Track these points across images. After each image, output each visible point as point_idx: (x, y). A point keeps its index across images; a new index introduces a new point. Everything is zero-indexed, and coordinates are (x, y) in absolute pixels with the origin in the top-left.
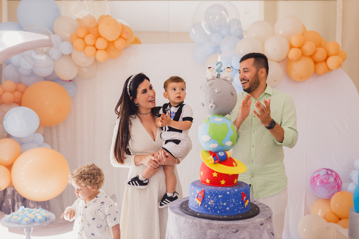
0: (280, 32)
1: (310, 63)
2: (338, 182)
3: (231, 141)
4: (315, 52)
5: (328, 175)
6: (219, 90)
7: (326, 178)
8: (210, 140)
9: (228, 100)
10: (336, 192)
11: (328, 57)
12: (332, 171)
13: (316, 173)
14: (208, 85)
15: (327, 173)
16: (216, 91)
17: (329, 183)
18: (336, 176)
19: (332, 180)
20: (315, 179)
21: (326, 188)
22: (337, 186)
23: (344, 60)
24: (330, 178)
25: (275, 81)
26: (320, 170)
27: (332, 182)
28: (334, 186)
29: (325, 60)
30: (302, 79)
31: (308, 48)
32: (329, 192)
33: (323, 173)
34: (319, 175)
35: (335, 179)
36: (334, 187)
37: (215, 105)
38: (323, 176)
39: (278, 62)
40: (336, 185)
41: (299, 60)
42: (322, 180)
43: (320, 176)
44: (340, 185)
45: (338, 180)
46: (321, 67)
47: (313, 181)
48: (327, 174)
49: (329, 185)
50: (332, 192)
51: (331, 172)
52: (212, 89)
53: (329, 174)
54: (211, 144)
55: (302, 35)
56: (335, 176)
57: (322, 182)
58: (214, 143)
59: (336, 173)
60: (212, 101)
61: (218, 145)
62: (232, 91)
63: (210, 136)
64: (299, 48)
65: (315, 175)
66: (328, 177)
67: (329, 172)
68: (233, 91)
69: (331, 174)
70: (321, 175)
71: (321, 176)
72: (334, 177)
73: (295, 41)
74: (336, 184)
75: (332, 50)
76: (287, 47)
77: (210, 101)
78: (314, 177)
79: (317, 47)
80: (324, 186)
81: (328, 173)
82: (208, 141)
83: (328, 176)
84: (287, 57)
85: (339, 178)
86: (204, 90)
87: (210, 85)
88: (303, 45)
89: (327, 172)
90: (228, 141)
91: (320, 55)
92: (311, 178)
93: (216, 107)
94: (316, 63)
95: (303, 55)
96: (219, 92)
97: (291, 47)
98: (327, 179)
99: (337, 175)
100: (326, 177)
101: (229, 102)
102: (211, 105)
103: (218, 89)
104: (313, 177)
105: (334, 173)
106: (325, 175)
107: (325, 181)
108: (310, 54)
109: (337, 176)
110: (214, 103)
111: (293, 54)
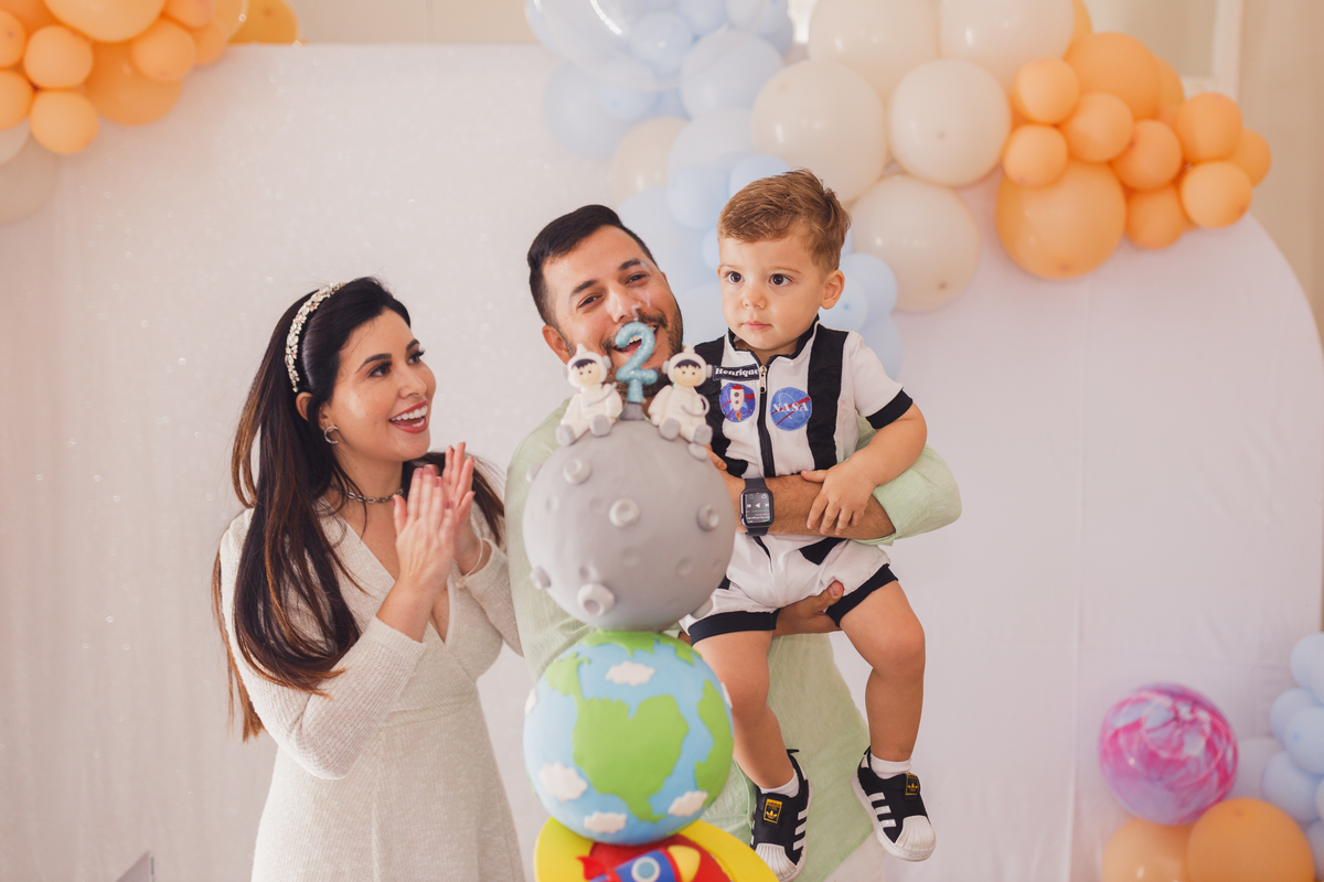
0: (969, 35)
1: (1106, 194)
2: (1220, 756)
3: (697, 788)
4: (1132, 145)
5: (1177, 727)
6: (630, 515)
7: (1168, 741)
8: (585, 794)
9: (684, 562)
10: (1212, 800)
11: (1186, 164)
12: (1196, 702)
13: (1125, 709)
14: (568, 478)
15: (1172, 715)
16: (614, 517)
17: (1182, 764)
18: (1215, 728)
19: (1195, 748)
20: (1122, 740)
21: (1171, 788)
22: (1215, 778)
23: (1256, 177)
24: (1188, 739)
25: (943, 286)
26: (1144, 694)
27: (1197, 760)
28: (1203, 774)
29: (1177, 181)
30: (1067, 268)
31: (1100, 124)
32: (1183, 804)
33: (1156, 712)
34: (1137, 725)
35: (1210, 746)
36: (1204, 781)
37: (610, 597)
38: (1154, 730)
39: (957, 189)
40: (1210, 775)
41: (1053, 181)
42: (1152, 747)
43: (1142, 731)
44: (1230, 769)
45: (1221, 745)
46: (1156, 213)
47: (1112, 745)
48: (1174, 723)
49: (1182, 773)
50: (1194, 805)
51: (1192, 711)
52: (595, 503)
53: (1184, 722)
54: (590, 814)
55: (1069, 56)
56: (1207, 728)
57: (1150, 758)
58: (604, 810)
59: (1214, 713)
60: (594, 573)
61: (627, 821)
62: (703, 513)
63: (580, 774)
64: (1056, 126)
65: (1121, 722)
66: (1181, 736)
67: (1185, 711)
68: (710, 512)
69: (1194, 722)
70: (1148, 725)
71: (1149, 731)
72: (1202, 732)
73: (1037, 94)
74: (1213, 765)
75: (1206, 135)
76: (1000, 117)
77: (583, 573)
78: (1116, 734)
79: (1137, 118)
80: (1160, 779)
81: (1177, 718)
82: (570, 801)
83: (1179, 732)
84: (999, 168)
85: (1228, 738)
86: (548, 504)
87: (583, 481)
88: (1073, 113)
89: (1177, 712)
90: (681, 793)
91: (1152, 160)
92: (1104, 731)
93: (617, 599)
94: (1130, 192)
95: (1074, 157)
96: (630, 526)
97: (1019, 119)
98: (1175, 743)
99: (1219, 724)
100: (1172, 734)
101: (685, 572)
102: (586, 591)
103: (623, 509)
104: (1110, 733)
105: (1203, 715)
106: (1165, 724)
107: (1164, 755)
108: (1108, 154)
109: (1219, 726)
110: (606, 584)
111: (1030, 152)
